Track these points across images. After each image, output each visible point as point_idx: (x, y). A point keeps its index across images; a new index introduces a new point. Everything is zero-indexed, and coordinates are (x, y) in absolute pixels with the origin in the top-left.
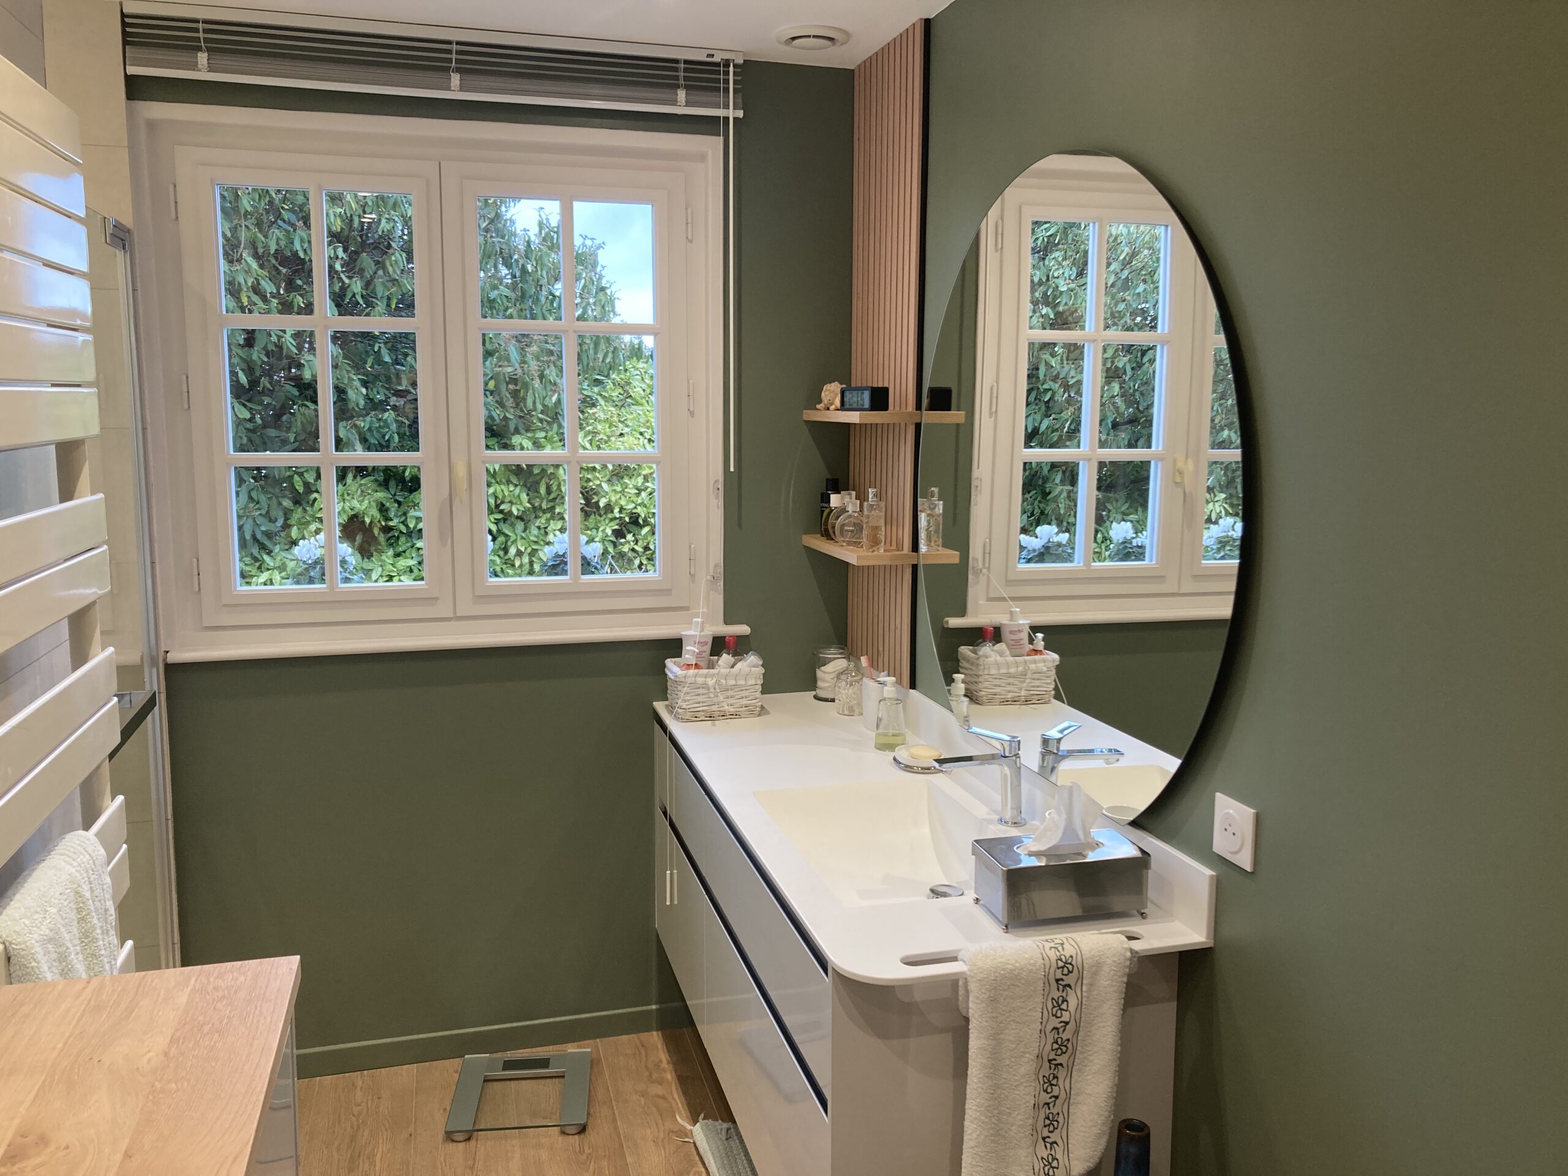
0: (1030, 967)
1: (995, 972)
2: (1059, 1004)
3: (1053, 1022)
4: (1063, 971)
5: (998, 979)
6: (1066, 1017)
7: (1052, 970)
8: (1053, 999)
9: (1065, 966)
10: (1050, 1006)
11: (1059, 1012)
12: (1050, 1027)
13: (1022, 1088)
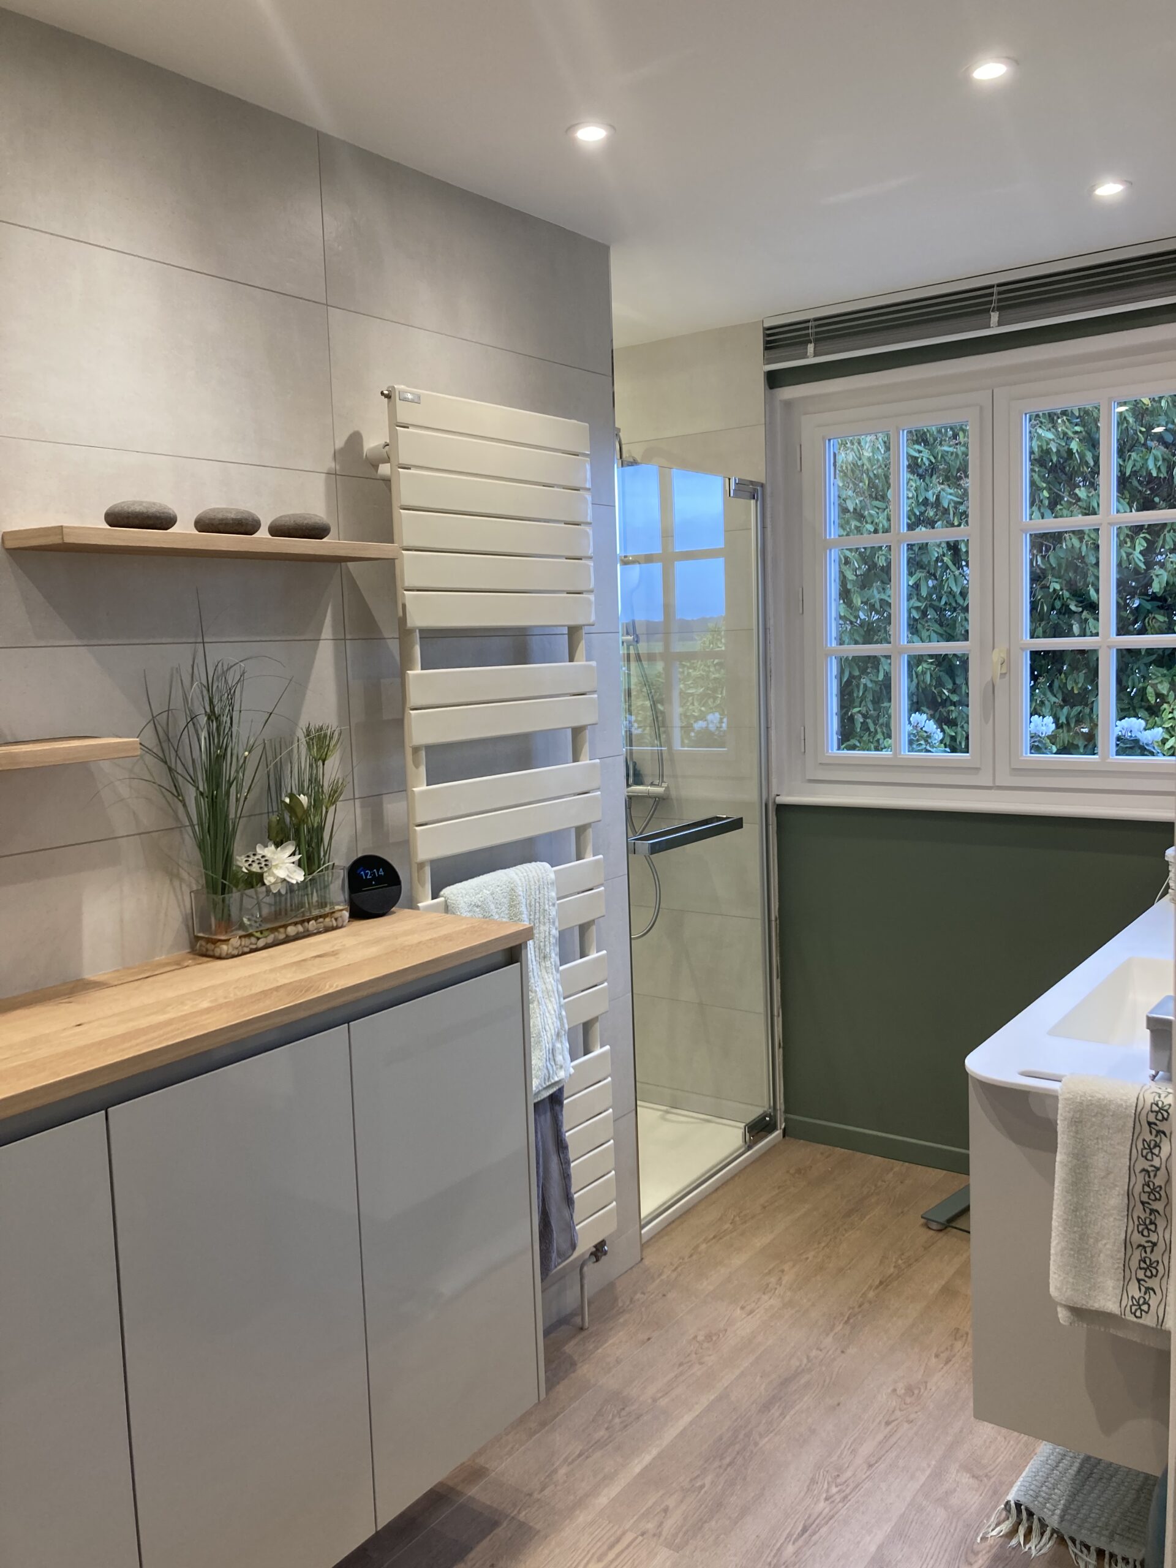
0: (1120, 1102)
1: (1081, 1096)
2: (1152, 1148)
3: (1142, 1164)
4: (1156, 1116)
5: (1085, 1103)
6: (1156, 1162)
7: (1144, 1113)
8: (1144, 1140)
9: (1159, 1111)
10: (1140, 1146)
11: (1150, 1155)
12: (1138, 1168)
13: (1112, 1219)
